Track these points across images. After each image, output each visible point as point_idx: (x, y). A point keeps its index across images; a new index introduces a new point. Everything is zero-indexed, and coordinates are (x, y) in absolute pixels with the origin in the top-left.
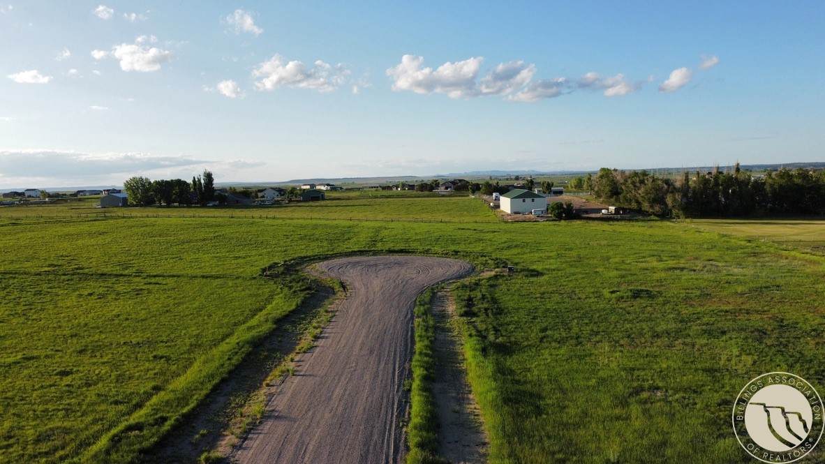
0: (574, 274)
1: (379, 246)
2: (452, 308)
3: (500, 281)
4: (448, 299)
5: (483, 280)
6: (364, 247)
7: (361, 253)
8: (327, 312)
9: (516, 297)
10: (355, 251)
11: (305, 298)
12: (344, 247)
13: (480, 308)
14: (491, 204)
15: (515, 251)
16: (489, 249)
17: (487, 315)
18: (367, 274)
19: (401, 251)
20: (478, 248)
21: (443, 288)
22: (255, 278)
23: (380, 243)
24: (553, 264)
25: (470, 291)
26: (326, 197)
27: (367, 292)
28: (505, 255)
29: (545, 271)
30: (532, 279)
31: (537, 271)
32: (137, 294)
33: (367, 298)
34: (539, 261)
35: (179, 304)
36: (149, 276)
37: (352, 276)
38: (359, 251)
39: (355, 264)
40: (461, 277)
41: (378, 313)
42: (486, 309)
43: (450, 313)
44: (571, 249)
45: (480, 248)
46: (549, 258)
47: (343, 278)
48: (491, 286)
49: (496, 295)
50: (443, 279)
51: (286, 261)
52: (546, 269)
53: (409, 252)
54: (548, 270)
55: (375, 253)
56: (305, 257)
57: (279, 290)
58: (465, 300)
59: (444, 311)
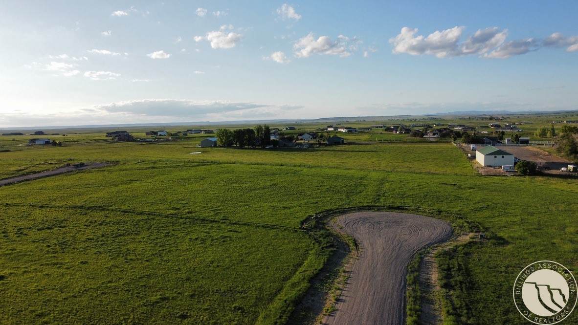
0: (534, 246)
1: (382, 202)
2: (435, 276)
3: (473, 249)
4: (432, 266)
5: (459, 246)
6: (371, 202)
7: (369, 208)
8: (344, 272)
9: (485, 269)
10: (364, 206)
11: (329, 255)
12: (357, 200)
13: (456, 281)
14: (469, 155)
15: (487, 213)
16: (466, 210)
17: (462, 290)
18: (373, 232)
19: (398, 208)
20: (457, 207)
21: (429, 253)
22: (296, 231)
23: (383, 198)
24: (517, 231)
25: (450, 259)
26: (345, 142)
27: (373, 252)
28: (478, 217)
29: (510, 240)
30: (500, 249)
31: (503, 239)
32: (224, 241)
33: (373, 260)
34: (505, 227)
35: (249, 254)
36: (231, 224)
37: (362, 233)
38: (367, 206)
39: (364, 220)
40: (442, 241)
41: (380, 278)
42: (461, 283)
43: (433, 282)
44: (532, 214)
45: (459, 208)
46: (514, 223)
47: (357, 236)
48: (466, 254)
49: (470, 265)
50: (429, 242)
51: (316, 214)
52: (511, 237)
53: (404, 209)
54: (512, 238)
55: (379, 209)
56: (330, 210)
57: (312, 245)
58: (445, 270)
59: (428, 279)
